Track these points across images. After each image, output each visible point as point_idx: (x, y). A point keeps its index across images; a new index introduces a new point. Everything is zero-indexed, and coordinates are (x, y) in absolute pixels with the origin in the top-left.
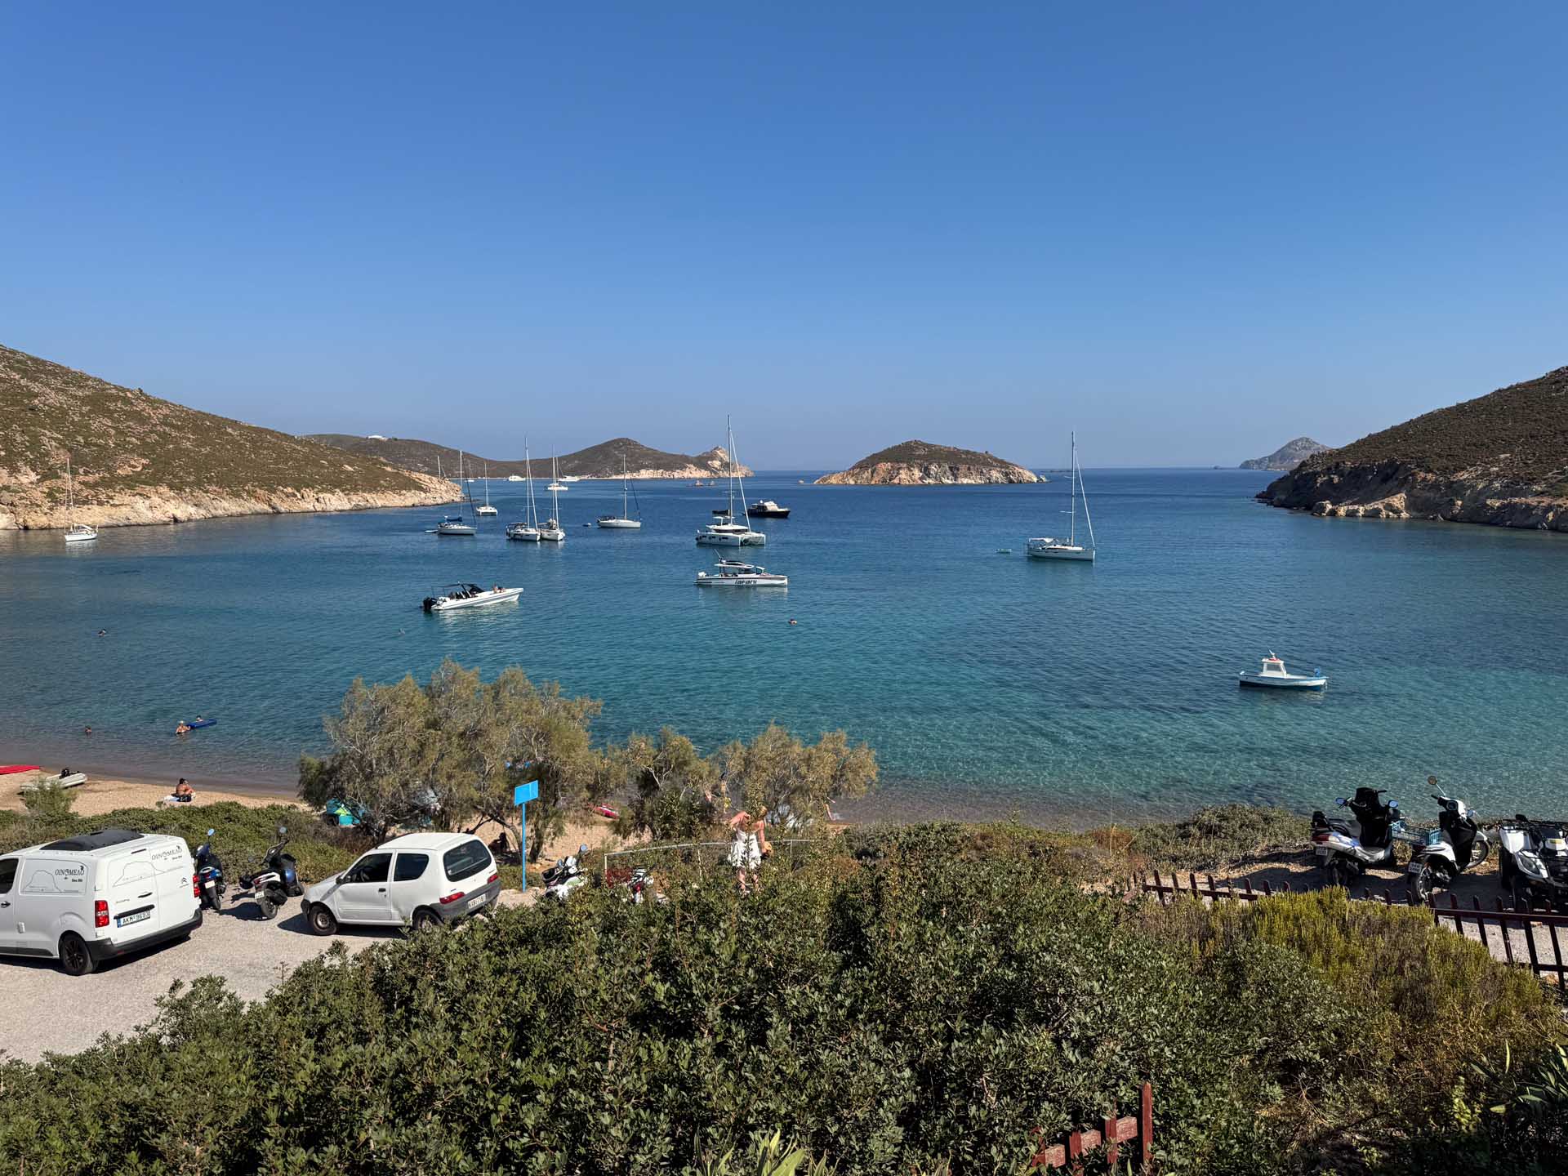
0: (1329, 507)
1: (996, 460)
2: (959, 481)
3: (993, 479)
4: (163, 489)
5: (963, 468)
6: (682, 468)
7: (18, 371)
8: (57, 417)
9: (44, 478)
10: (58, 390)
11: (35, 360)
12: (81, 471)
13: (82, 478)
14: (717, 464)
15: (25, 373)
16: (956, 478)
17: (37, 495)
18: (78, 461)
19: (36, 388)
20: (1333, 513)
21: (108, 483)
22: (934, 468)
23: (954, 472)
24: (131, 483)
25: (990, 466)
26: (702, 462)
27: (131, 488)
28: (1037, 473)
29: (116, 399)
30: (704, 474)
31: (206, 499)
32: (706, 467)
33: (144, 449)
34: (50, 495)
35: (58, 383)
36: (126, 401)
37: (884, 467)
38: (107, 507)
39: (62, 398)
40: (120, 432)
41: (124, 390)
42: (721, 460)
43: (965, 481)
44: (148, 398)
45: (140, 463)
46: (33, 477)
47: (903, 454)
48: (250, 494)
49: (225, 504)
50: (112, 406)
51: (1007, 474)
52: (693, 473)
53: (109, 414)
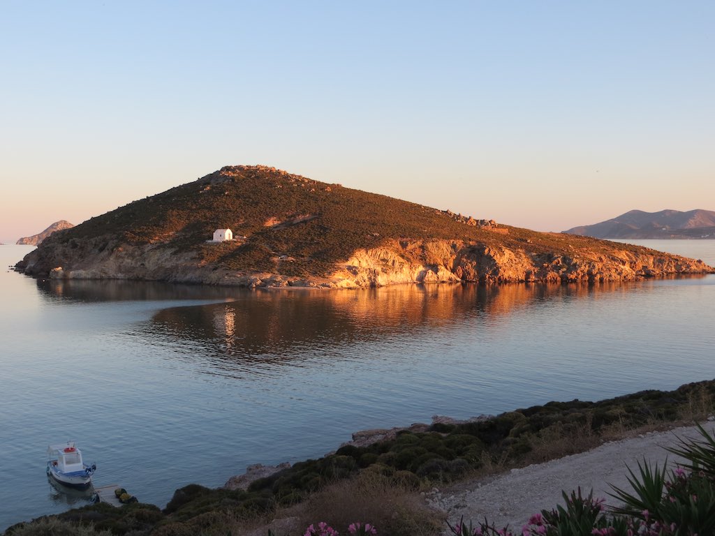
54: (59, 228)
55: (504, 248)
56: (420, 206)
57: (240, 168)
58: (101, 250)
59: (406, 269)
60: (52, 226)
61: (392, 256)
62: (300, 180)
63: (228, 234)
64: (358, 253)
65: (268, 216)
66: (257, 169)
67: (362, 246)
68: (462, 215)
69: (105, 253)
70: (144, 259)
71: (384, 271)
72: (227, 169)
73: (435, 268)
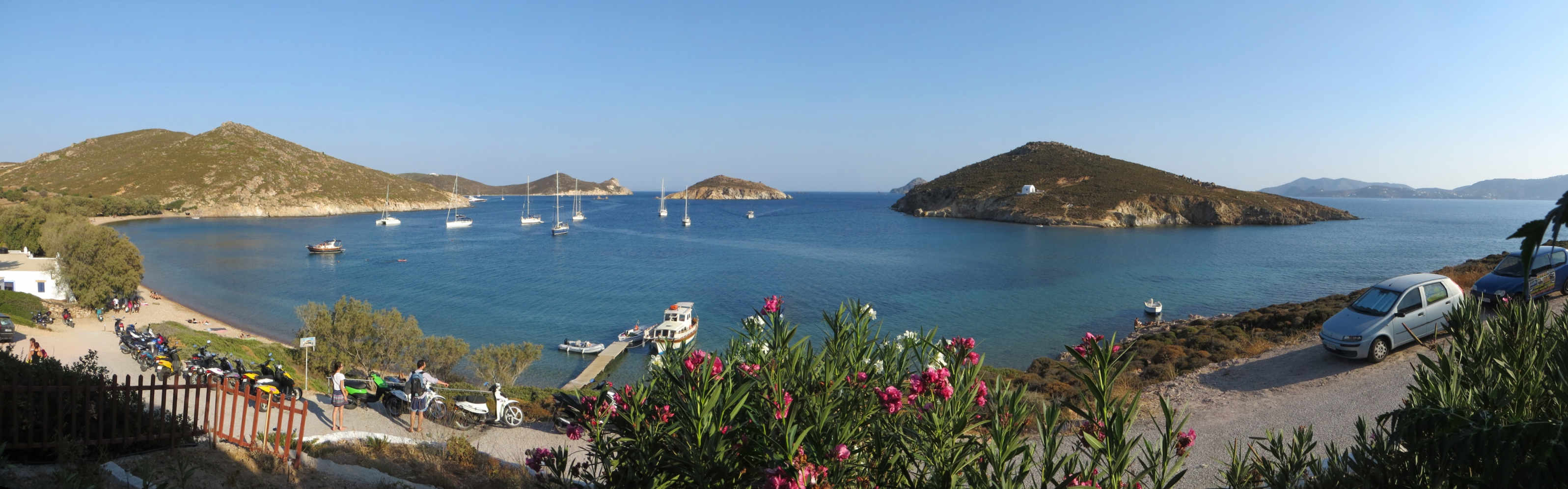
0: (921, 211)
1: (765, 186)
2: (744, 198)
3: (763, 197)
4: (326, 199)
5: (747, 191)
6: (592, 189)
7: (273, 145)
8: (287, 166)
9: (278, 193)
10: (288, 153)
11: (281, 140)
12: (293, 190)
13: (292, 194)
14: (612, 187)
15: (277, 146)
16: (743, 195)
17: (275, 201)
18: (292, 186)
19: (280, 152)
20: (923, 215)
21: (303, 196)
22: (731, 190)
23: (742, 193)
24: (312, 196)
25: (762, 190)
26: (603, 186)
27: (312, 198)
28: (787, 193)
29: (311, 157)
30: (604, 193)
31: (344, 204)
32: (606, 189)
33: (320, 180)
34: (280, 201)
35: (289, 150)
36: (316, 158)
37: (704, 190)
38: (301, 208)
39: (290, 158)
40: (311, 172)
41: (316, 153)
42: (614, 185)
43: (748, 198)
44: (325, 156)
45: (317, 187)
46: (274, 193)
47: (713, 182)
48: (365, 202)
49: (353, 207)
50: (309, 160)
51: (771, 194)
52: (598, 192)
53: (308, 164)
54: (917, 183)
55: (1221, 202)
56: (1164, 172)
57: (1040, 143)
58: (947, 197)
59: (1154, 215)
60: (912, 182)
61: (1146, 206)
62: (1081, 152)
63: (1032, 188)
64: (1121, 204)
65: (1060, 176)
66: (1052, 144)
67: (1125, 199)
68: (1193, 178)
69: (948, 200)
70: (976, 204)
71: (1140, 217)
72: (1031, 144)
73: (1174, 215)
